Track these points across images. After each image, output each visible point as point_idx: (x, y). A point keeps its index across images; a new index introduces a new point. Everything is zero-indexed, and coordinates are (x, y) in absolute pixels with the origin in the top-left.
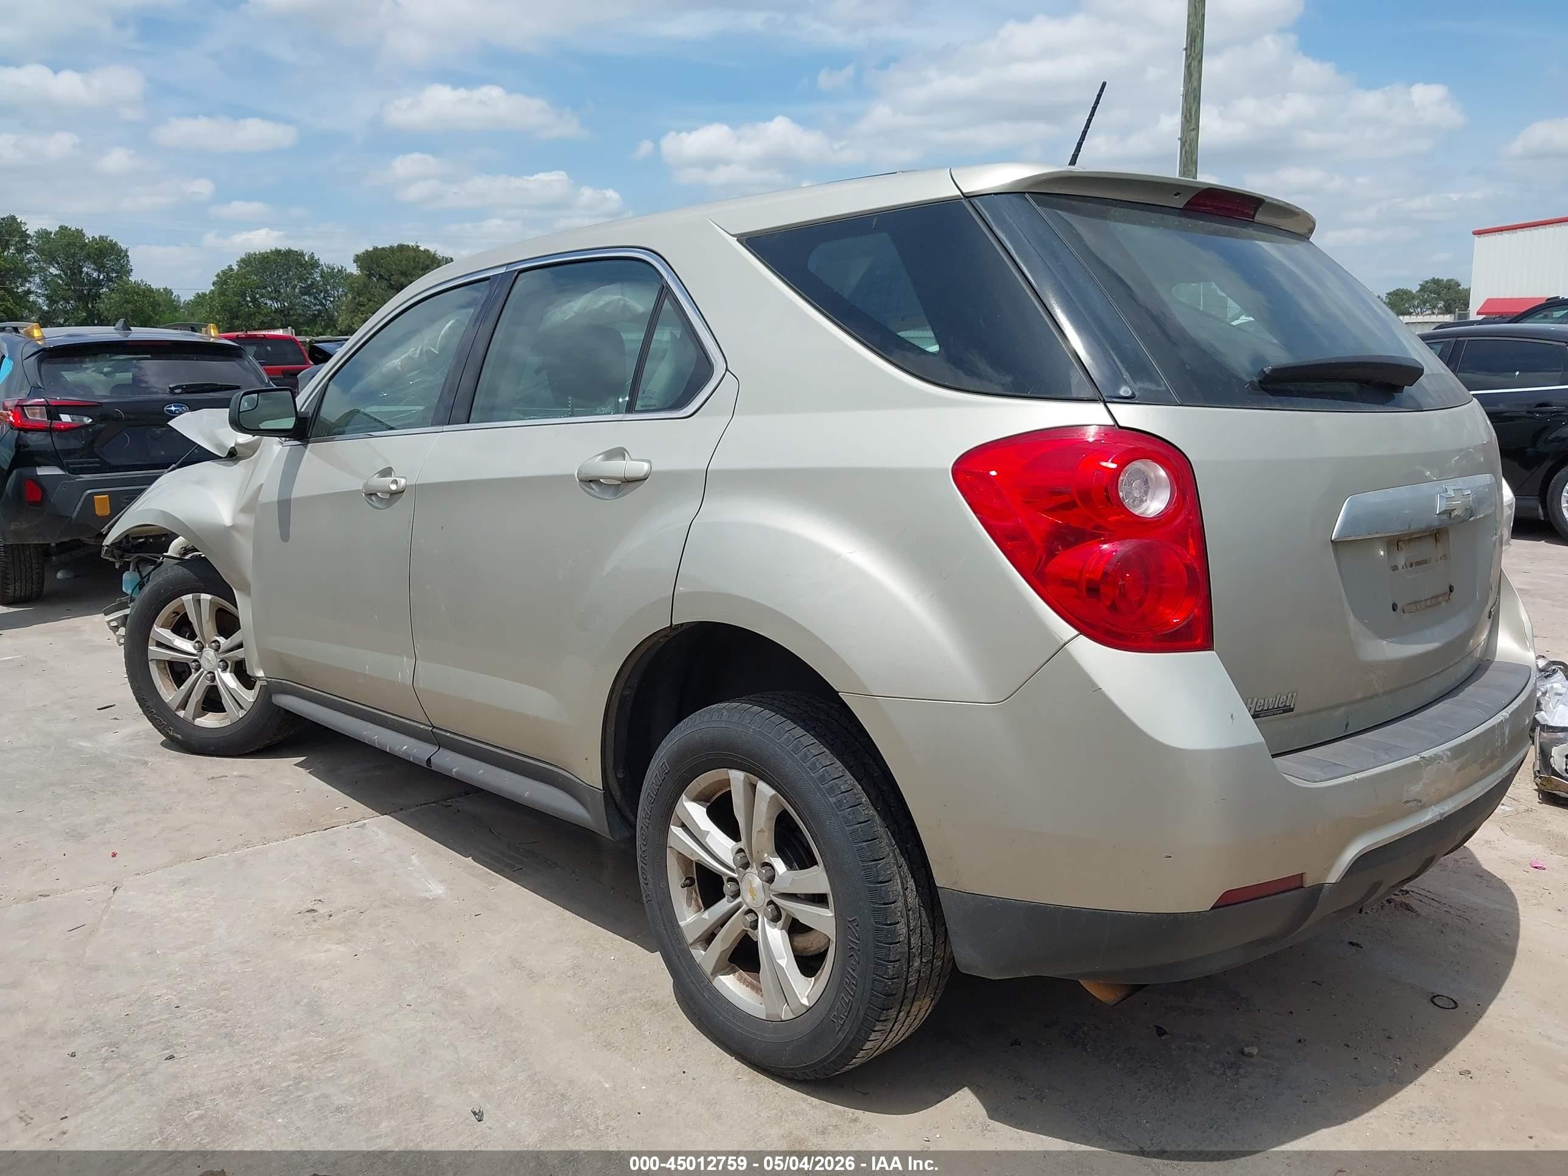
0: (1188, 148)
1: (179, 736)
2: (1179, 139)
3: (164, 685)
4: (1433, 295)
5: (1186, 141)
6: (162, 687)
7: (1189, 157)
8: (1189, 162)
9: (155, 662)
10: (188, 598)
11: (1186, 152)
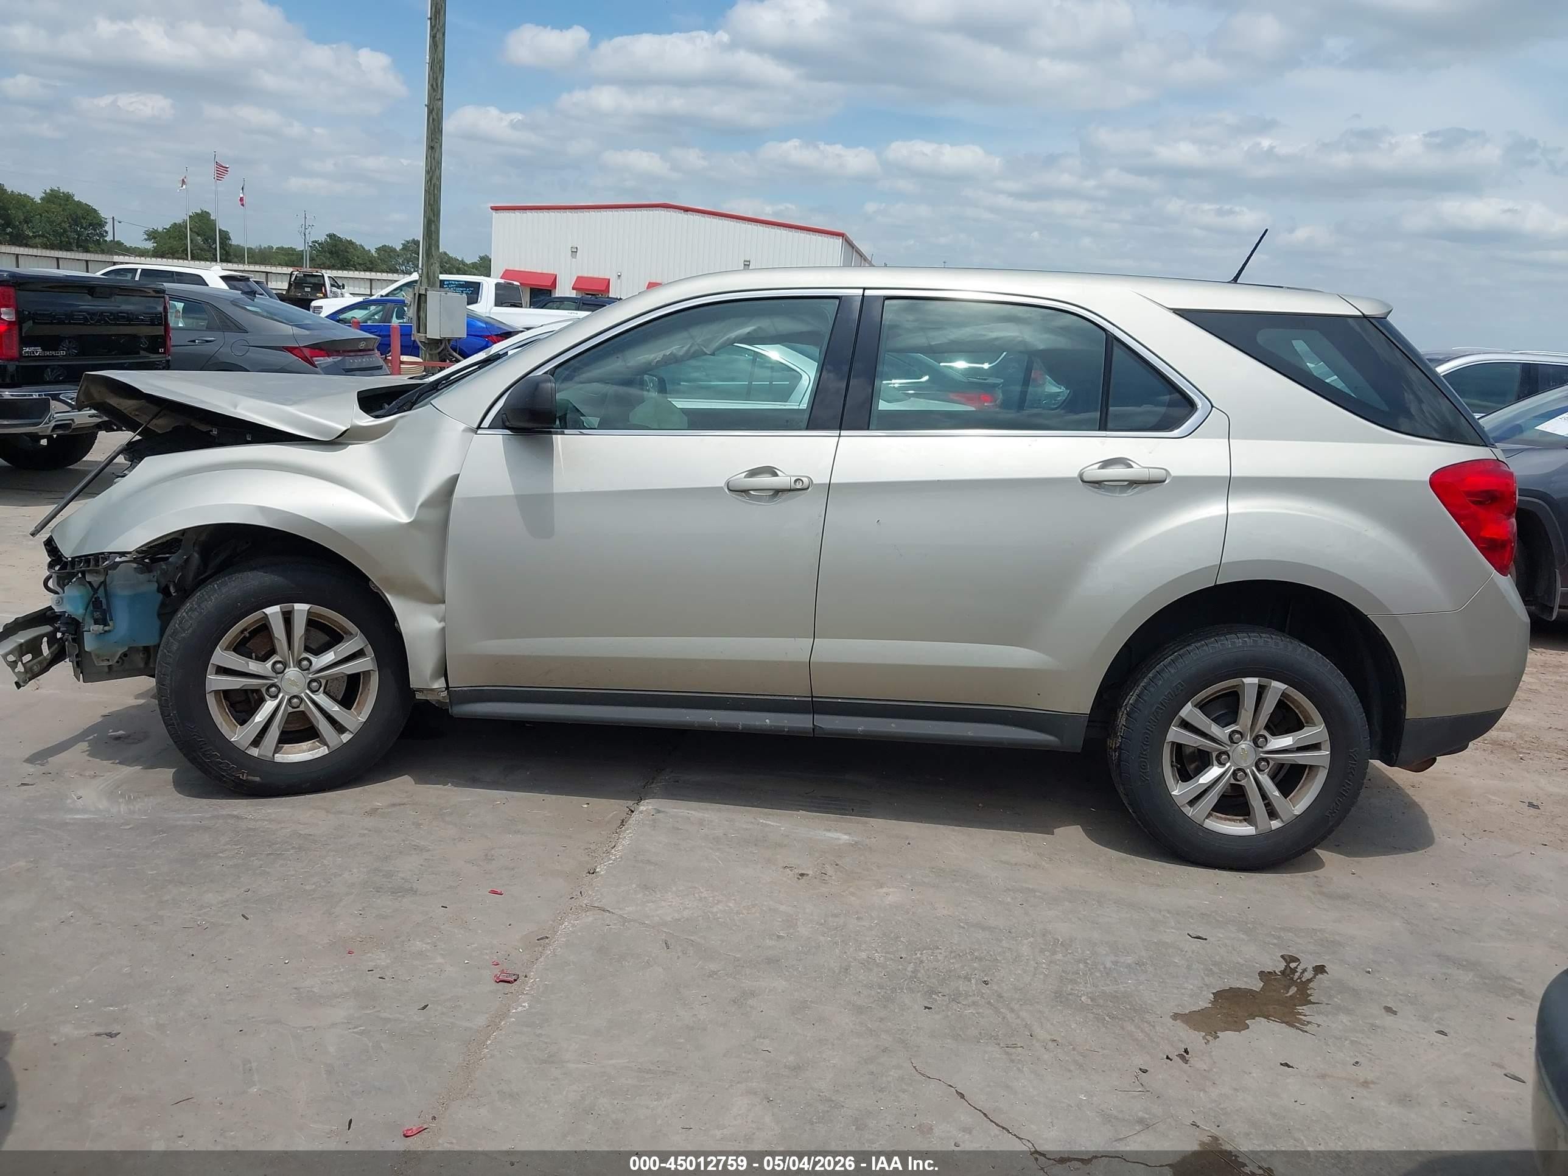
0: (435, 117)
1: (257, 779)
2: (426, 105)
3: (224, 720)
4: (414, 255)
5: (433, 109)
6: (224, 723)
7: (436, 125)
8: (437, 130)
9: (213, 694)
10: (273, 611)
11: (433, 121)
